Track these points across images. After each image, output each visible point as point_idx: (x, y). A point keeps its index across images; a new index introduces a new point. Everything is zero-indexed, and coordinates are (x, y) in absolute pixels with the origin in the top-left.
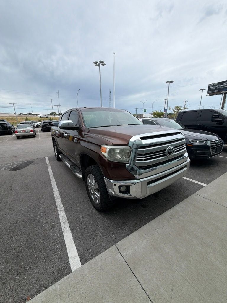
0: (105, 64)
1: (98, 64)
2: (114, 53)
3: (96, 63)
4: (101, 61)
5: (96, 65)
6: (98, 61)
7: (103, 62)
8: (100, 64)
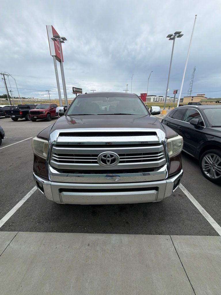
0: (182, 35)
1: (172, 37)
2: (196, 16)
3: (170, 36)
4: (176, 32)
5: (171, 39)
6: (173, 33)
7: (179, 33)
8: (175, 36)
